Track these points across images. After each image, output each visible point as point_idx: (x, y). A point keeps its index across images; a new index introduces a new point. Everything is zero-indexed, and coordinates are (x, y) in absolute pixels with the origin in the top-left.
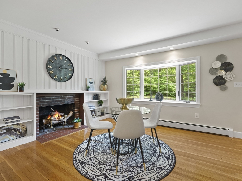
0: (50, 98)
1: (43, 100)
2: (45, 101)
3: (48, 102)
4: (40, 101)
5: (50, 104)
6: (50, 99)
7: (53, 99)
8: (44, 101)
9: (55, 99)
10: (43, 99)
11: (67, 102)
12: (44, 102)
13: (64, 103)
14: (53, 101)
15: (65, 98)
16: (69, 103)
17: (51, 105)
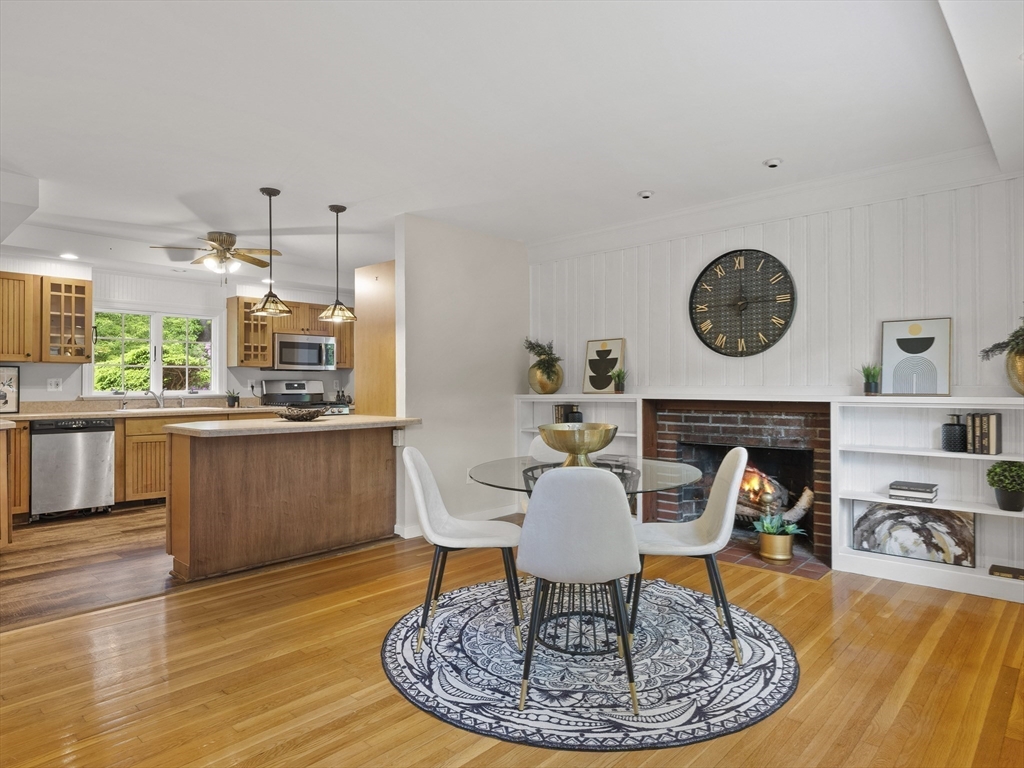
0: (708, 417)
1: (686, 421)
2: (692, 424)
3: (702, 429)
4: (679, 424)
5: (706, 438)
6: (706, 420)
7: (716, 420)
8: (690, 426)
9: (724, 423)
10: (687, 419)
11: (775, 441)
12: (688, 429)
13: (761, 441)
14: (715, 430)
15: (762, 422)
16: (780, 446)
17: (710, 443)
